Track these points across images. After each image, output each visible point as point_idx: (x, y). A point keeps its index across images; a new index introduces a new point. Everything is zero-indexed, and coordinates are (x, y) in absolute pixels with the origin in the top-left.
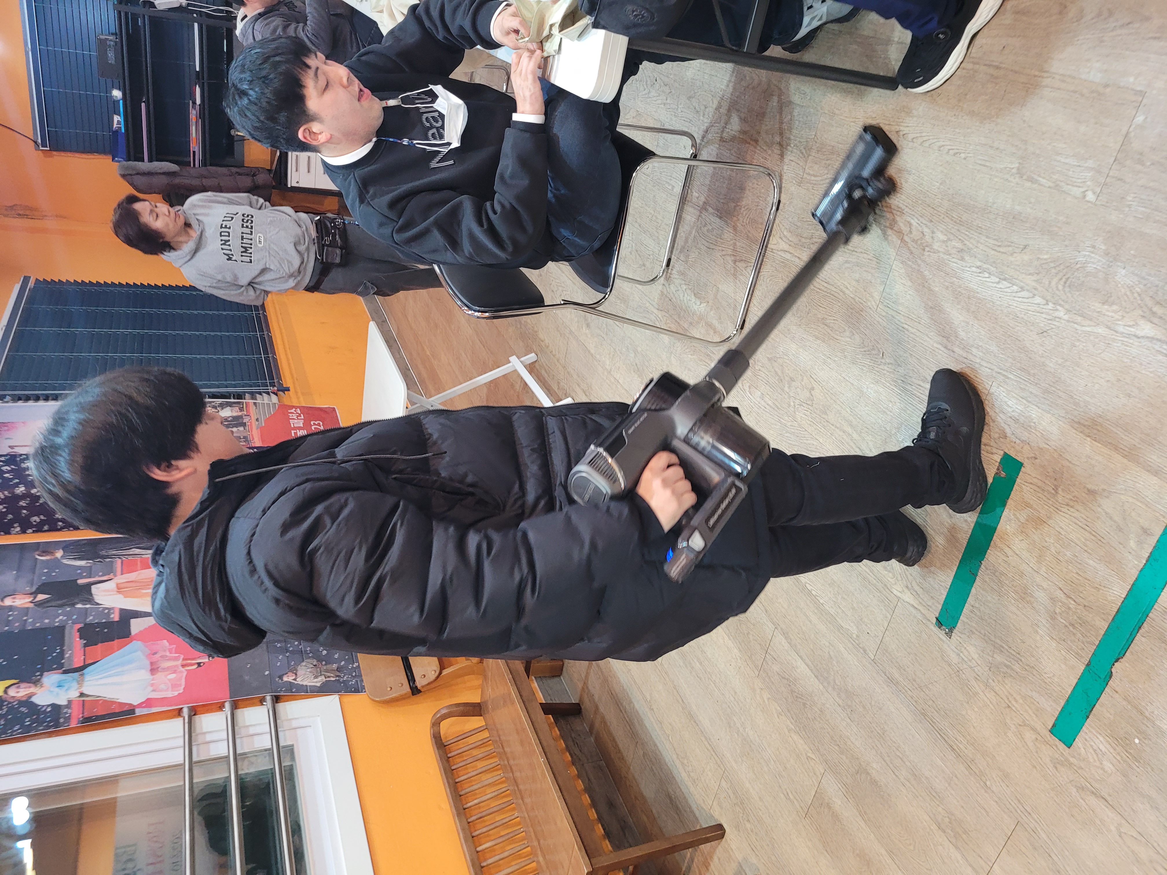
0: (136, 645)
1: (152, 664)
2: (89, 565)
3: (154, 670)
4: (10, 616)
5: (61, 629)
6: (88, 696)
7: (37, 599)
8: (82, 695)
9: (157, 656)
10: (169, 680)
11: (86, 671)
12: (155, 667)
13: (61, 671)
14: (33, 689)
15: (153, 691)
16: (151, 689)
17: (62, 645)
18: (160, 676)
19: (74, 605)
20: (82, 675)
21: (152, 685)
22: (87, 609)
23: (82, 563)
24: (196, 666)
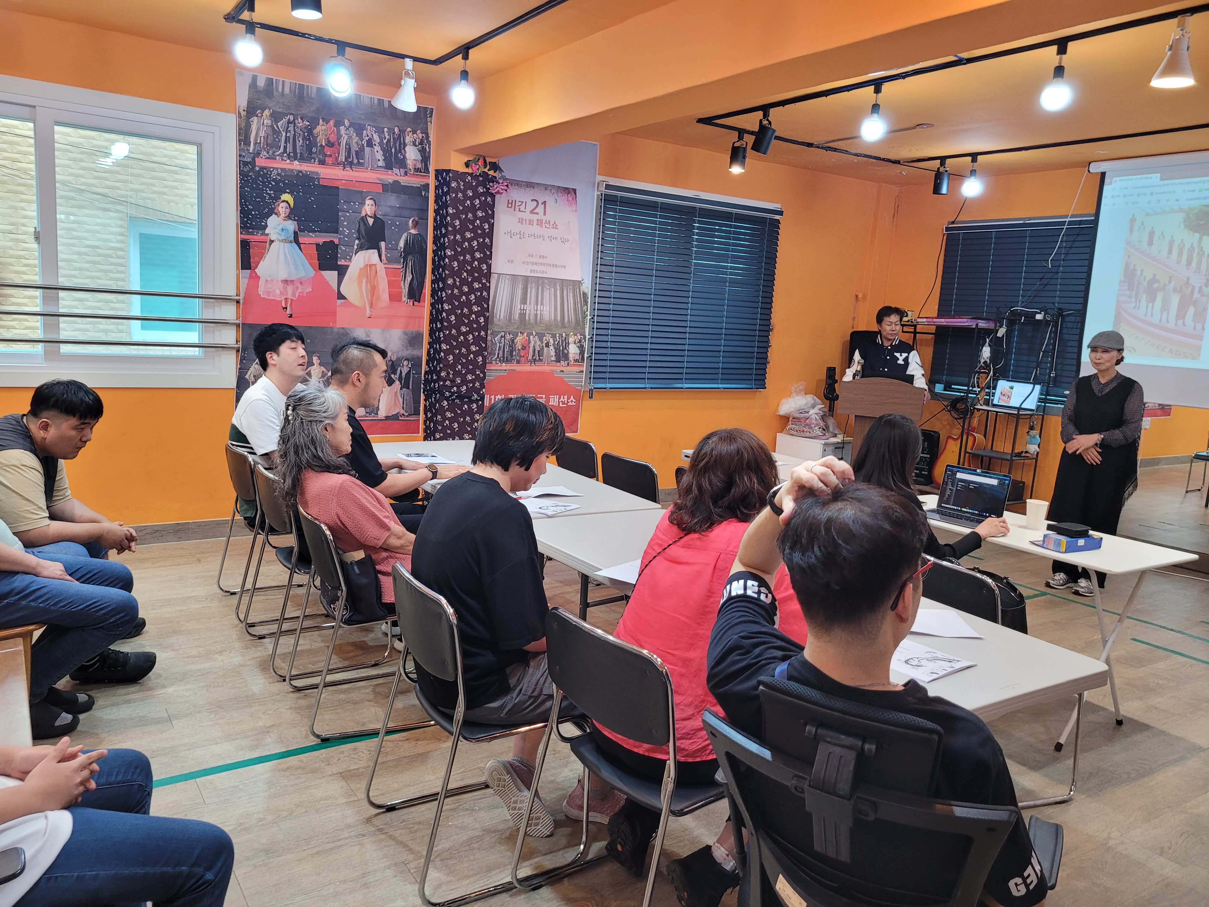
0: (311, 273)
1: (292, 281)
2: (399, 248)
3: (286, 282)
4: (354, 203)
5: (336, 231)
6: (270, 245)
7: (369, 219)
8: (273, 241)
9: (299, 285)
10: (275, 290)
11: (294, 244)
12: (289, 283)
13: (297, 230)
14: (283, 215)
15: (267, 281)
16: (269, 279)
17: (319, 232)
18: (281, 285)
19: (359, 239)
20: (291, 242)
21: (272, 280)
22: (353, 246)
23: (402, 244)
24: (284, 306)
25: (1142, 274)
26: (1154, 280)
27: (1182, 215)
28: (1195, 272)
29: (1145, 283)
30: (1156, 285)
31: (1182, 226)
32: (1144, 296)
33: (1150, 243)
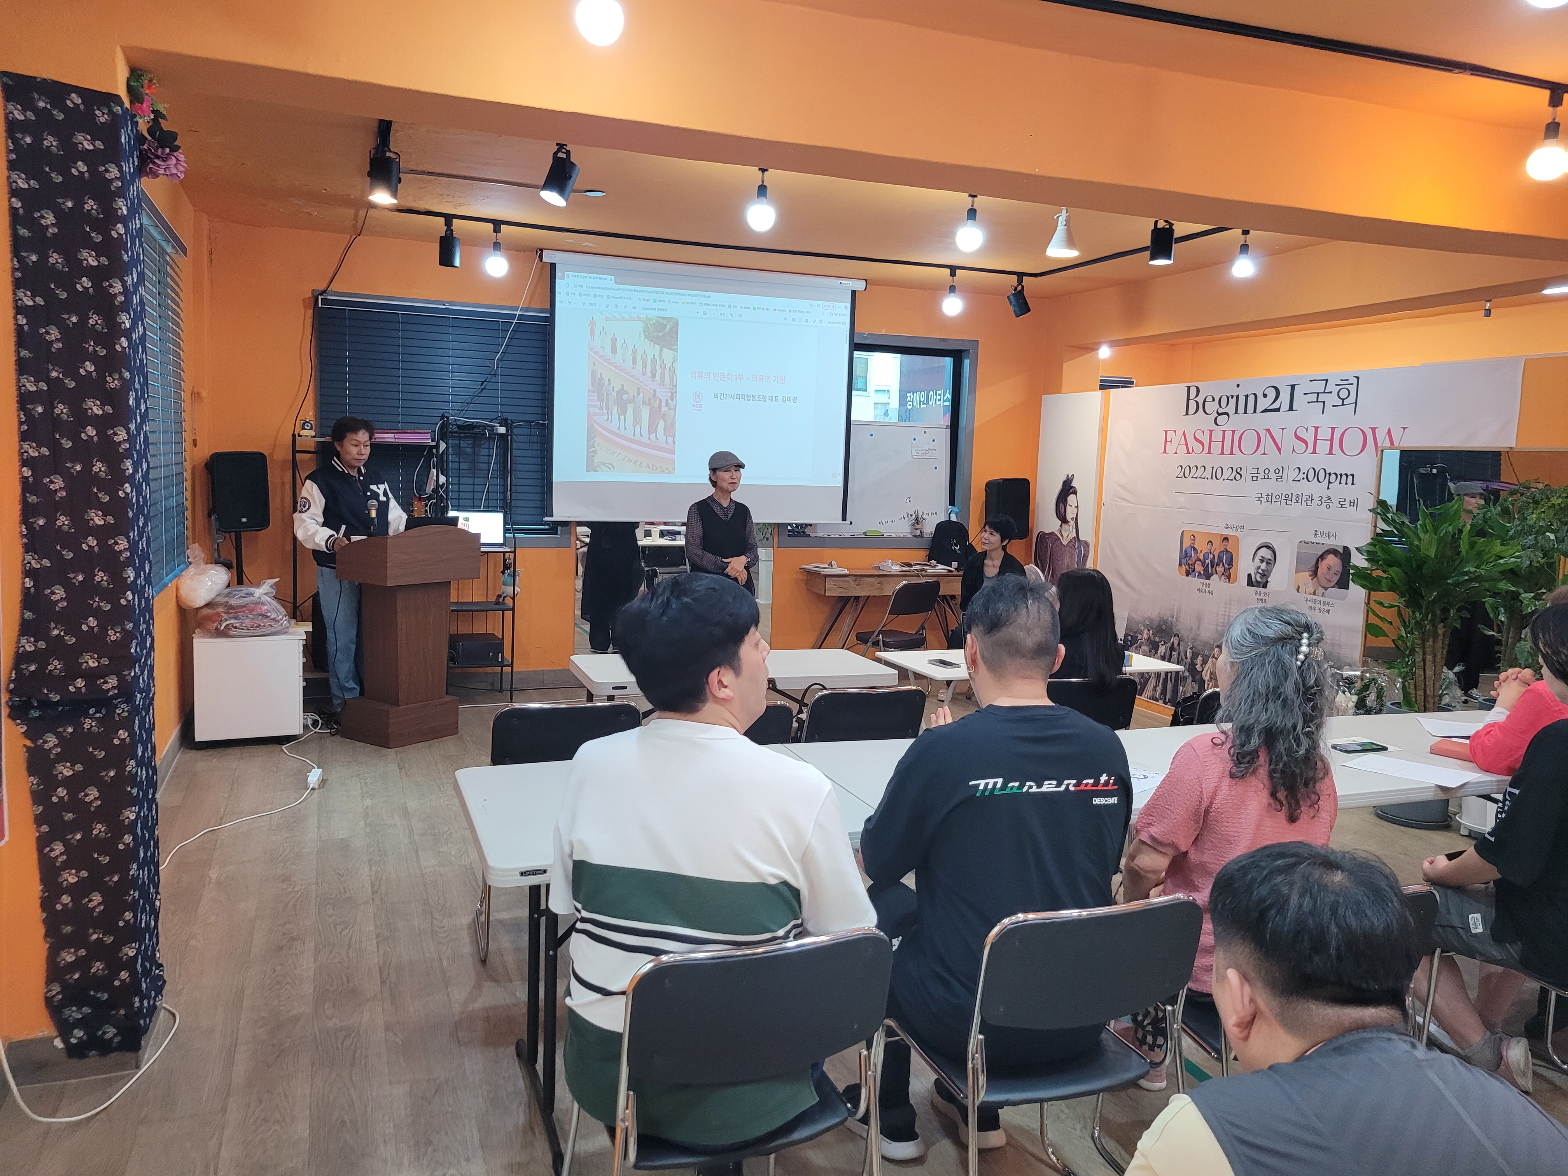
25: (609, 384)
26: (622, 391)
27: (641, 324)
28: (660, 385)
29: (614, 394)
30: (625, 397)
31: (643, 336)
32: (615, 408)
33: (614, 351)
